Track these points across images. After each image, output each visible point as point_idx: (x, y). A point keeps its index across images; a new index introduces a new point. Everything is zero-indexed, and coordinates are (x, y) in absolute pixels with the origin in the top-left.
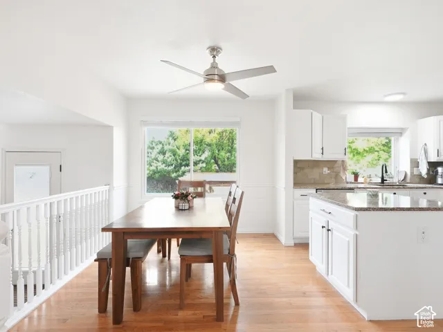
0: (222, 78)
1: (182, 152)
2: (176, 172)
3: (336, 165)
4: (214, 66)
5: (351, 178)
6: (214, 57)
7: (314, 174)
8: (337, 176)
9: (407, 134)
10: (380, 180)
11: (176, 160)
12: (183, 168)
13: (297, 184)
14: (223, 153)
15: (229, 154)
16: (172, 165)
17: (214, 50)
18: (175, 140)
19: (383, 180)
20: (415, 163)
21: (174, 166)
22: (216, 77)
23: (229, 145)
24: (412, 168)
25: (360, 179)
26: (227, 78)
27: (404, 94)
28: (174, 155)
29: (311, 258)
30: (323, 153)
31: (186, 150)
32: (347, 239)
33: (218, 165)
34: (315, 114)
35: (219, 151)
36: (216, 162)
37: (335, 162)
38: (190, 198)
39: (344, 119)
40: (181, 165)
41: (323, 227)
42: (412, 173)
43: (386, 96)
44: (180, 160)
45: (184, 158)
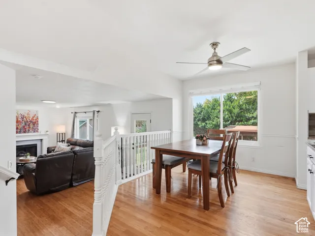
1: (236, 111)
4: (215, 55)
6: (215, 49)
11: (232, 117)
16: (228, 121)
17: (215, 45)
18: (232, 102)
21: (230, 121)
22: (215, 62)
28: (231, 113)
31: (241, 109)
38: (205, 138)
41: (309, 170)
44: (235, 117)
45: (238, 116)
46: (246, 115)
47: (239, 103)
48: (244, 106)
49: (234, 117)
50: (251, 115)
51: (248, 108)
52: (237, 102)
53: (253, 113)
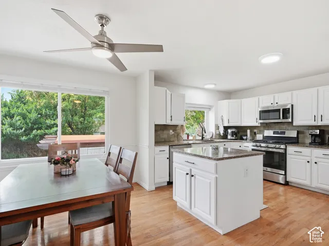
0: (112, 47)
1: (33, 116)
2: (27, 135)
3: (178, 128)
4: (102, 34)
5: (185, 137)
7: (164, 135)
8: (178, 136)
9: (213, 109)
10: (201, 138)
11: (27, 123)
12: (34, 132)
13: (158, 142)
14: (76, 118)
15: (82, 119)
16: (21, 129)
17: (103, 19)
18: (25, 104)
19: (203, 138)
20: (217, 128)
21: (24, 129)
22: (106, 45)
23: (82, 112)
24: (216, 130)
25: (191, 138)
26: (116, 48)
27: (215, 84)
28: (24, 119)
29: (175, 198)
30: (171, 120)
32: (209, 181)
33: (72, 129)
34: (168, 91)
35: (72, 116)
36: (70, 126)
37: (177, 126)
38: (72, 162)
39: (183, 96)
40: (32, 129)
41: (187, 174)
42: (216, 133)
43: (206, 84)
44: (32, 124)
45: (35, 122)
46: (47, 121)
47: (36, 106)
48: (44, 111)
49: (30, 124)
50: (53, 122)
51: (48, 113)
52: (33, 106)
53: (54, 120)
